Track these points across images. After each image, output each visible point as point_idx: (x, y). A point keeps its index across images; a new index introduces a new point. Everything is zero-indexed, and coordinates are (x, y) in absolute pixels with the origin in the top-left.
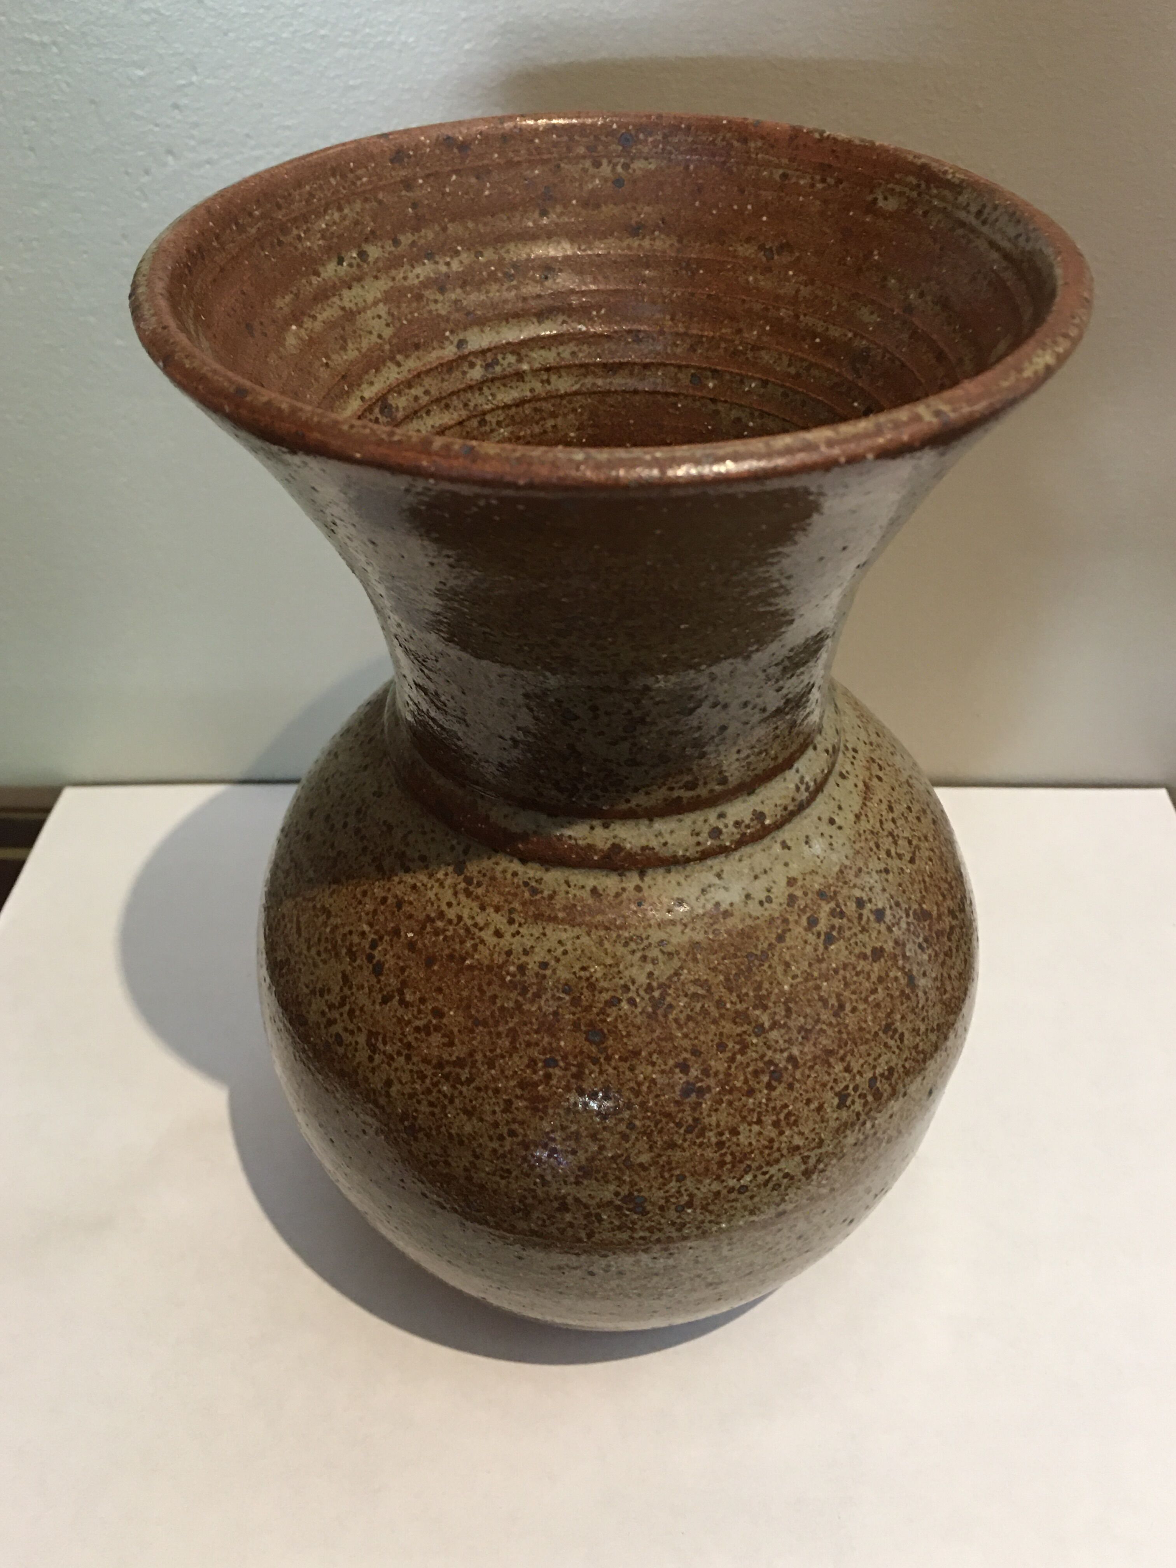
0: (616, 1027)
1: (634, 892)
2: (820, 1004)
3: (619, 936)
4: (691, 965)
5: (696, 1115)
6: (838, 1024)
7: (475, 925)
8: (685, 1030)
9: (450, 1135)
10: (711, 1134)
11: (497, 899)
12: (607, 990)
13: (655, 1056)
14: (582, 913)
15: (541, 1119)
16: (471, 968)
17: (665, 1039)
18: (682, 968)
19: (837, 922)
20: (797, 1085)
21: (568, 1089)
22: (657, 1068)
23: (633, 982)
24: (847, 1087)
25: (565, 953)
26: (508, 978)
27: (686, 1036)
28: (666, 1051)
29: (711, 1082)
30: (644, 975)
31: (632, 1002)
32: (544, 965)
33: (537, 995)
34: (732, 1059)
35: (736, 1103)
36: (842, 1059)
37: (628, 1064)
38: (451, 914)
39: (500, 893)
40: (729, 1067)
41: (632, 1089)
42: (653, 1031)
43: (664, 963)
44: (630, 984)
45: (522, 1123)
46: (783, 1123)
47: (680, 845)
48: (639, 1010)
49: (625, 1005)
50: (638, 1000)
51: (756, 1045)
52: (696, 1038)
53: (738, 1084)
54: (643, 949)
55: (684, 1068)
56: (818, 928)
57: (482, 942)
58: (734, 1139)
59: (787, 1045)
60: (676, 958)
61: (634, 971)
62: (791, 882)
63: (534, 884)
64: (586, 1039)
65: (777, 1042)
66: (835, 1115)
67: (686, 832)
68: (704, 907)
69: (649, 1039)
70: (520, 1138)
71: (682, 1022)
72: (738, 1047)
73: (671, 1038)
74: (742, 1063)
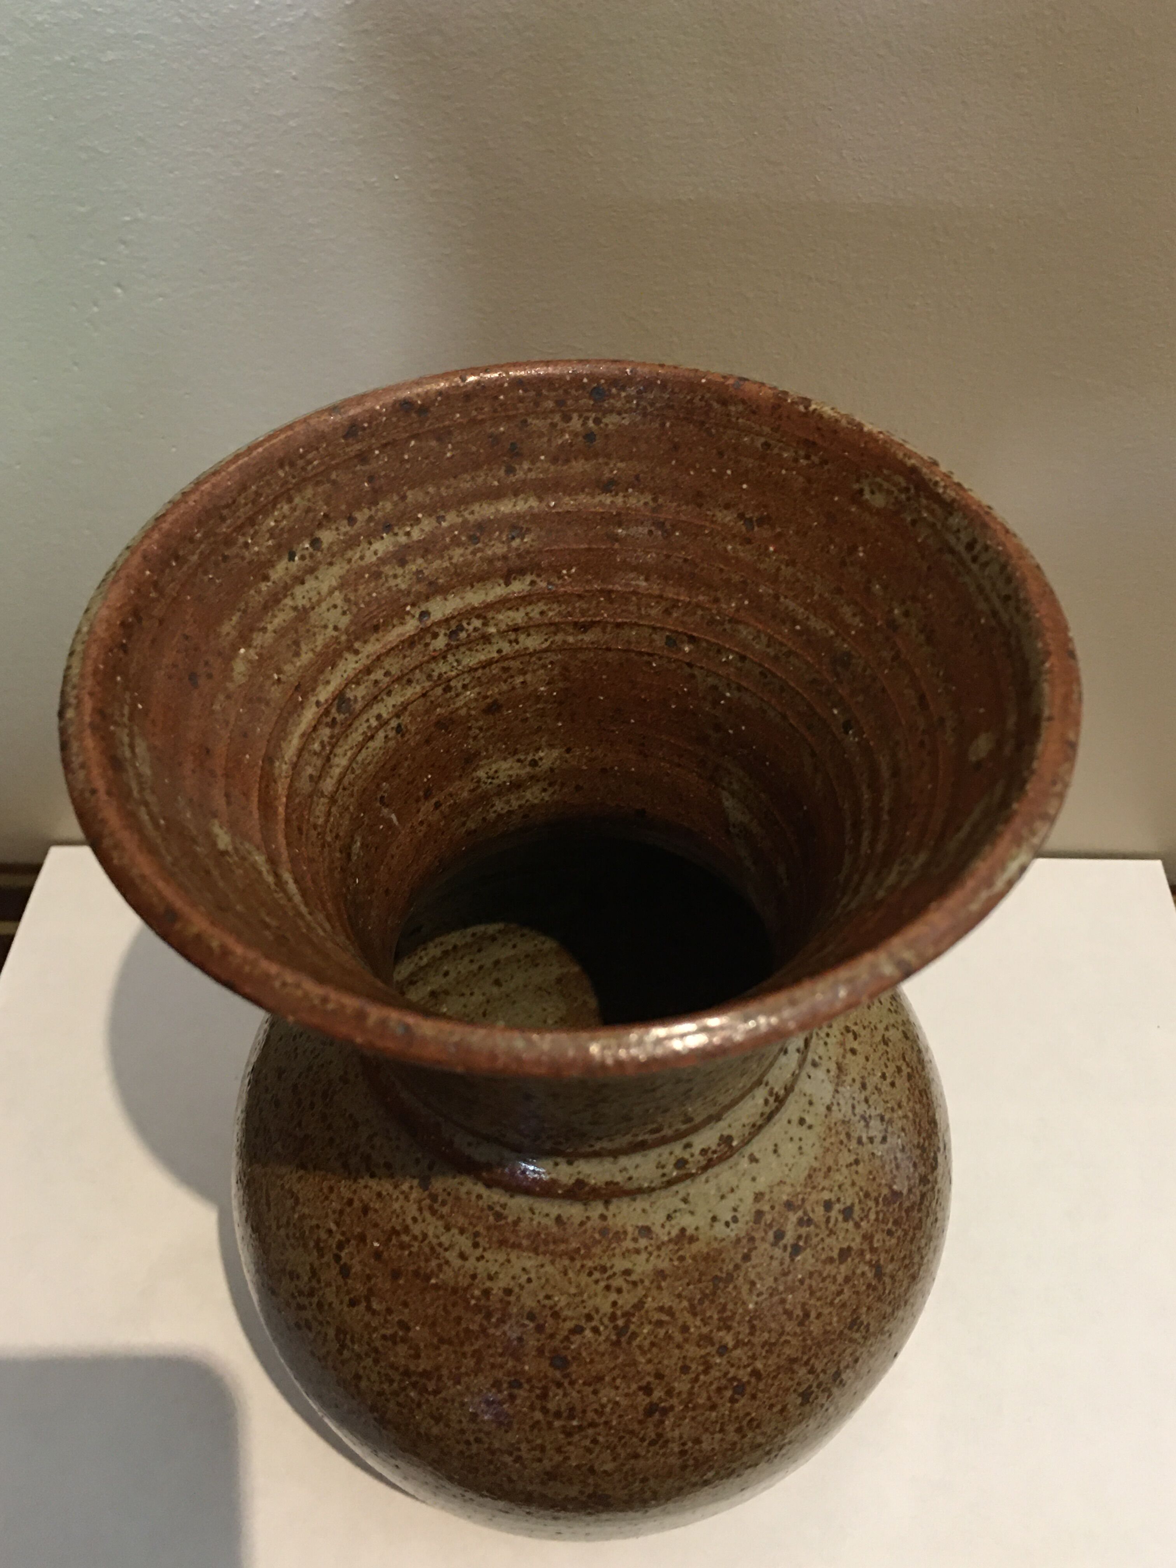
0: (580, 1354)
1: (598, 1221)
2: (785, 1317)
3: (583, 1266)
4: (654, 1292)
5: (660, 1430)
6: (803, 1333)
7: (440, 1245)
8: (649, 1356)
9: (419, 1434)
10: (674, 1445)
11: (461, 1221)
12: (572, 1319)
13: (618, 1381)
14: (546, 1242)
15: (506, 1431)
16: (436, 1287)
17: (629, 1365)
18: (646, 1296)
19: (803, 1231)
20: (760, 1395)
21: (532, 1408)
22: (620, 1391)
23: (597, 1311)
24: (810, 1387)
25: (529, 1280)
26: (473, 1302)
27: (649, 1361)
28: (630, 1375)
29: (674, 1401)
30: (609, 1304)
31: (595, 1330)
32: (508, 1292)
33: (502, 1321)
34: (696, 1380)
35: (699, 1418)
36: (806, 1363)
37: (591, 1389)
38: (416, 1230)
39: (466, 1215)
40: (693, 1387)
41: (596, 1411)
42: (617, 1357)
43: (629, 1292)
44: (593, 1313)
45: (488, 1434)
46: (745, 1428)
47: (645, 1179)
48: (602, 1338)
49: (588, 1333)
50: (602, 1328)
51: (720, 1364)
52: (660, 1363)
53: (701, 1401)
54: (608, 1278)
55: (647, 1390)
56: (784, 1241)
57: (447, 1262)
58: (697, 1447)
59: (750, 1361)
60: (640, 1287)
61: (598, 1301)
62: (758, 1197)
63: (498, 1208)
64: (551, 1365)
65: (740, 1359)
66: (798, 1412)
67: (652, 1166)
68: (669, 1233)
69: (613, 1365)
70: (486, 1446)
71: (646, 1348)
72: (701, 1368)
73: (634, 1363)
74: (705, 1382)
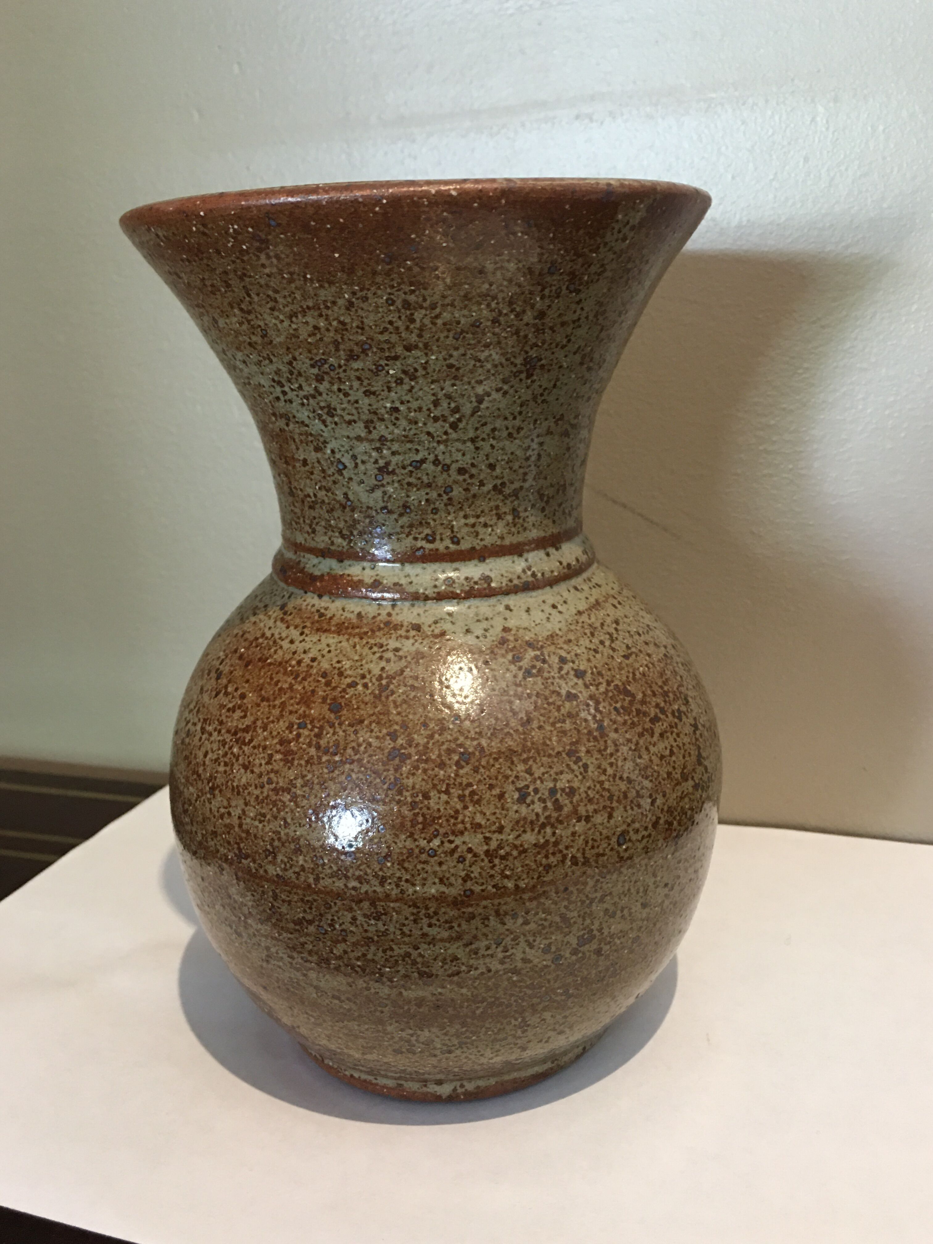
0: (351, 702)
1: (386, 617)
2: (511, 714)
3: (367, 643)
4: (413, 666)
5: (398, 775)
6: (524, 733)
7: (280, 638)
8: (399, 709)
9: (233, 786)
10: (407, 794)
11: (298, 621)
12: (351, 677)
13: (374, 725)
14: (347, 628)
15: (289, 768)
16: (270, 664)
17: (384, 714)
18: (406, 667)
19: (539, 664)
20: (482, 770)
21: (310, 745)
22: (374, 734)
23: (370, 672)
24: (527, 787)
25: (329, 652)
26: (290, 669)
27: (399, 714)
28: (383, 722)
29: (412, 750)
30: (379, 669)
31: (365, 686)
32: (313, 660)
33: (304, 679)
34: (431, 736)
35: (430, 772)
36: (525, 761)
37: (353, 729)
38: (268, 634)
39: (301, 618)
40: (428, 743)
41: (353, 748)
42: (376, 707)
43: (395, 662)
44: (367, 674)
45: (276, 772)
46: (467, 799)
47: (421, 585)
48: (369, 691)
49: (360, 687)
50: (370, 685)
51: (452, 730)
52: (407, 716)
53: (433, 757)
54: (383, 651)
55: (393, 736)
56: (521, 664)
57: (281, 647)
58: (426, 802)
59: (477, 736)
60: (404, 660)
61: (372, 666)
62: (506, 630)
63: (322, 611)
64: (329, 709)
65: (469, 732)
66: (515, 808)
67: (428, 577)
68: (433, 631)
69: (371, 712)
70: (274, 785)
71: (398, 704)
72: (437, 728)
73: (388, 713)
74: (438, 741)
